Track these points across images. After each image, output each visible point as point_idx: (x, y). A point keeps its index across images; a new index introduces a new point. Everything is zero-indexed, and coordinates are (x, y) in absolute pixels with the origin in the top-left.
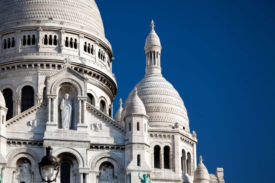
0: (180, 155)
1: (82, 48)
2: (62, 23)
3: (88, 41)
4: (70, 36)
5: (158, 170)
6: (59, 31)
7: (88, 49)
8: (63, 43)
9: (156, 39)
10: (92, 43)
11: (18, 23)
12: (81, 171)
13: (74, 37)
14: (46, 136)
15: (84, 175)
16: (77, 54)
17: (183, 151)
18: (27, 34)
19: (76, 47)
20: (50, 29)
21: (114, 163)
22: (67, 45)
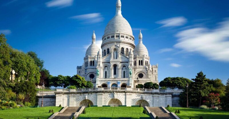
0: (145, 62)
1: (125, 37)
2: (120, 32)
3: (127, 36)
4: (122, 35)
5: (140, 66)
6: (119, 34)
7: (127, 38)
8: (120, 37)
9: (141, 35)
10: (128, 36)
11: (110, 33)
12: (118, 68)
13: (123, 35)
14: (110, 61)
15: (119, 69)
16: (124, 39)
17: (146, 61)
18: (112, 35)
19: (124, 37)
20: (117, 34)
21: (126, 66)
22: (121, 37)
